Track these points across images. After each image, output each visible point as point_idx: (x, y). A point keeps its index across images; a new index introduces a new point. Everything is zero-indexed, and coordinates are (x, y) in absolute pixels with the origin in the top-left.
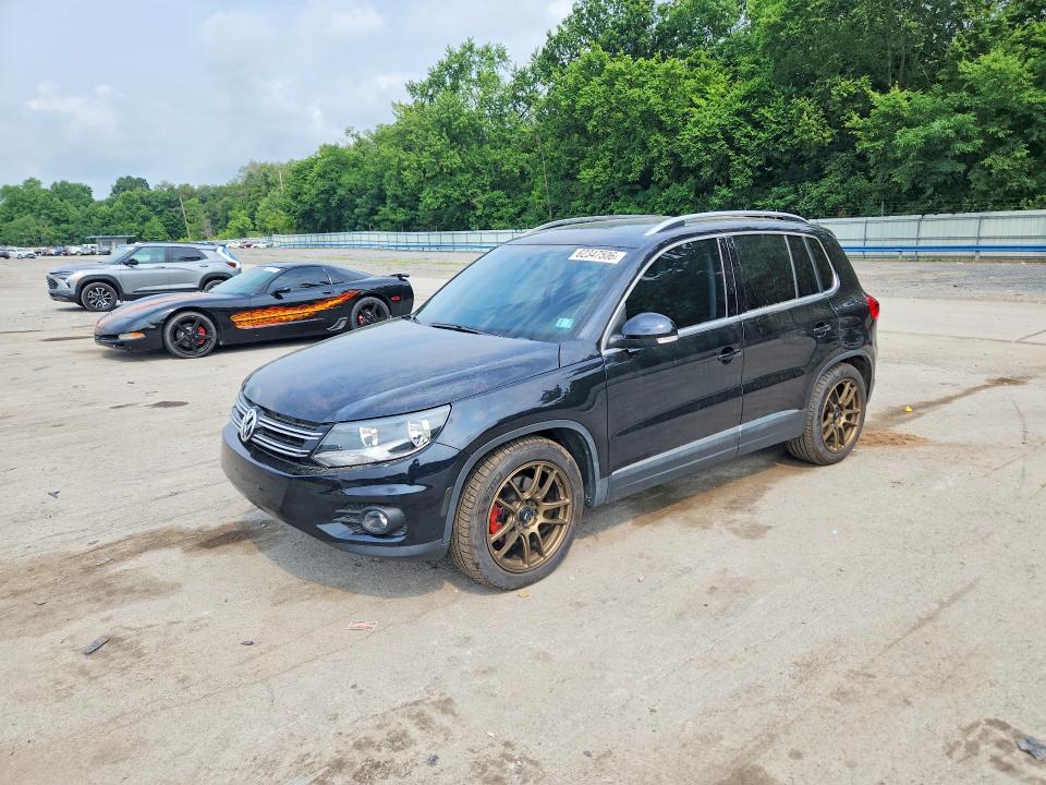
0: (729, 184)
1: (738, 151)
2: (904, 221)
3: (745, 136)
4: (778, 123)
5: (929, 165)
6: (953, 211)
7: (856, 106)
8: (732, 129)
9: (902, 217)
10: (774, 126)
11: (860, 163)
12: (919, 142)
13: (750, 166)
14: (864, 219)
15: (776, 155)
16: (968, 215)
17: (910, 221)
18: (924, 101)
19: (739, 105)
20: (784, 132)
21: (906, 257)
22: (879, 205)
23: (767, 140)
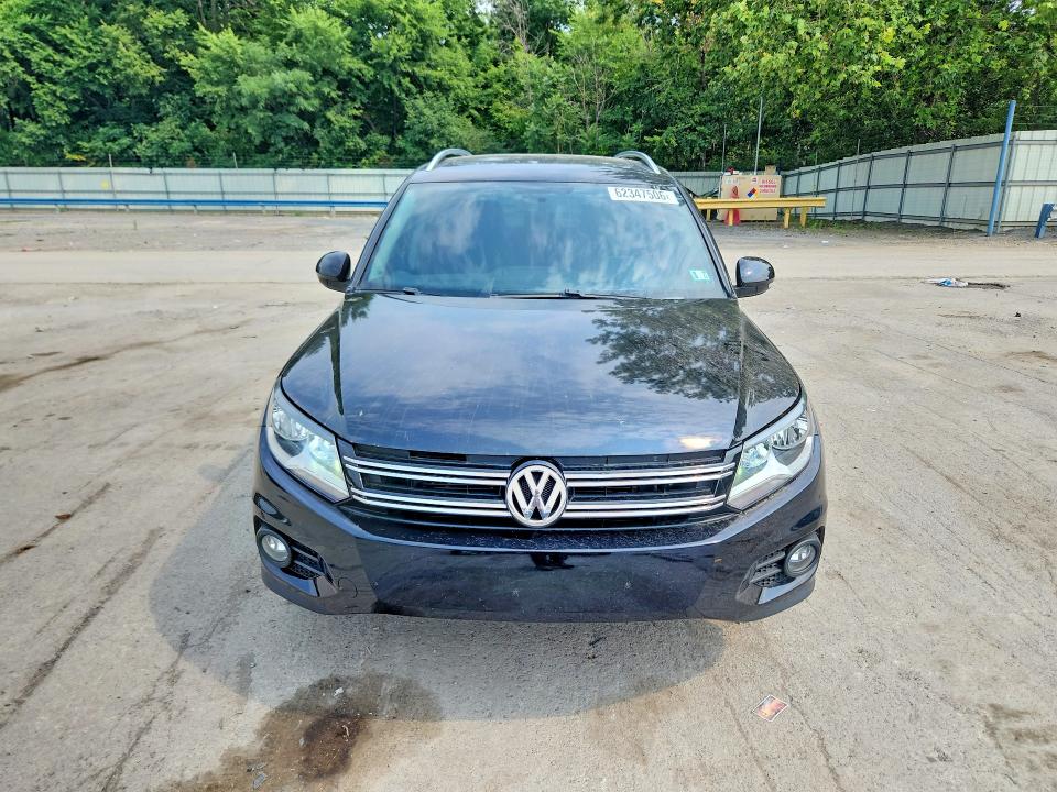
0: (35, 119)
1: (40, 78)
2: (258, 174)
3: (46, 60)
4: (89, 49)
5: (276, 118)
6: (302, 167)
7: (177, 43)
8: (23, 48)
9: (255, 171)
10: (85, 52)
11: (199, 110)
12: (264, 93)
13: (62, 100)
14: (217, 171)
15: (94, 88)
16: (316, 171)
17: (264, 174)
18: (258, 49)
19: (25, 19)
20: (100, 62)
21: (268, 212)
22: (230, 155)
23: (79, 68)
